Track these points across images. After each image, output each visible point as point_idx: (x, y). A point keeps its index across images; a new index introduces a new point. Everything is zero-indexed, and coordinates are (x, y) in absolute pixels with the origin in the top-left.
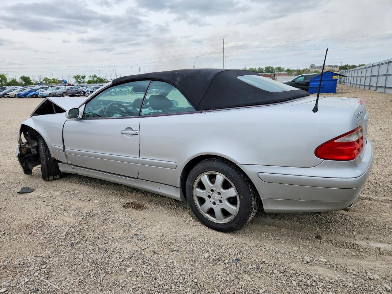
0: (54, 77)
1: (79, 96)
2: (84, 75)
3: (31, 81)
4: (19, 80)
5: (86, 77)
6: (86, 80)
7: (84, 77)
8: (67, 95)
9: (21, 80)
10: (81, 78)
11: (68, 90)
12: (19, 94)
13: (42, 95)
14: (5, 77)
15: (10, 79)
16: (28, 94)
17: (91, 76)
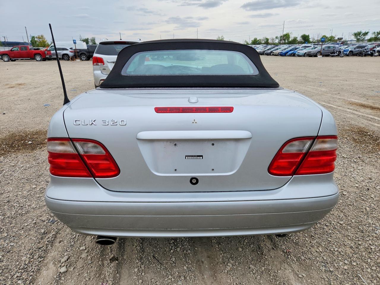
0: (332, 35)
1: (333, 56)
2: (366, 32)
3: (309, 39)
4: (299, 39)
5: (368, 34)
6: (368, 37)
7: (366, 34)
8: (321, 54)
9: (301, 38)
10: (362, 36)
11: (324, 49)
12: (281, 53)
13: (298, 54)
14: (289, 36)
15: (293, 37)
16: (287, 53)
17: (376, 32)
